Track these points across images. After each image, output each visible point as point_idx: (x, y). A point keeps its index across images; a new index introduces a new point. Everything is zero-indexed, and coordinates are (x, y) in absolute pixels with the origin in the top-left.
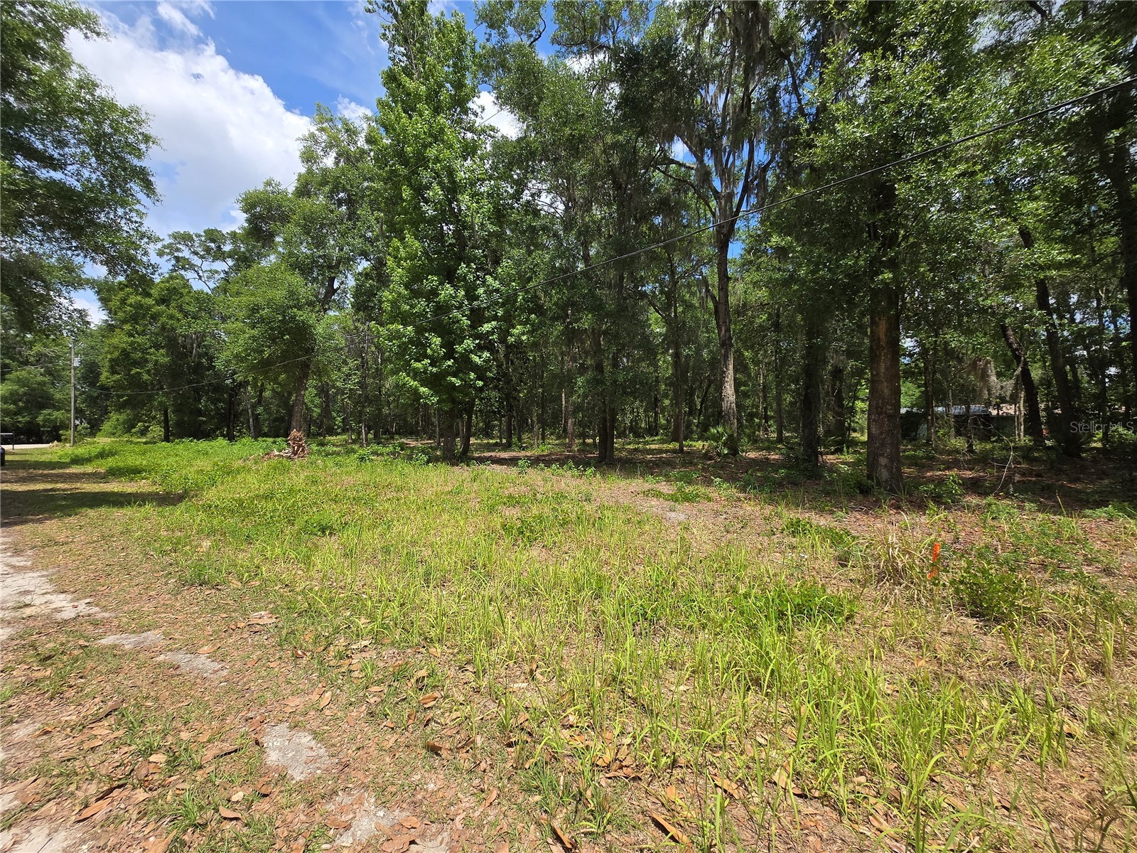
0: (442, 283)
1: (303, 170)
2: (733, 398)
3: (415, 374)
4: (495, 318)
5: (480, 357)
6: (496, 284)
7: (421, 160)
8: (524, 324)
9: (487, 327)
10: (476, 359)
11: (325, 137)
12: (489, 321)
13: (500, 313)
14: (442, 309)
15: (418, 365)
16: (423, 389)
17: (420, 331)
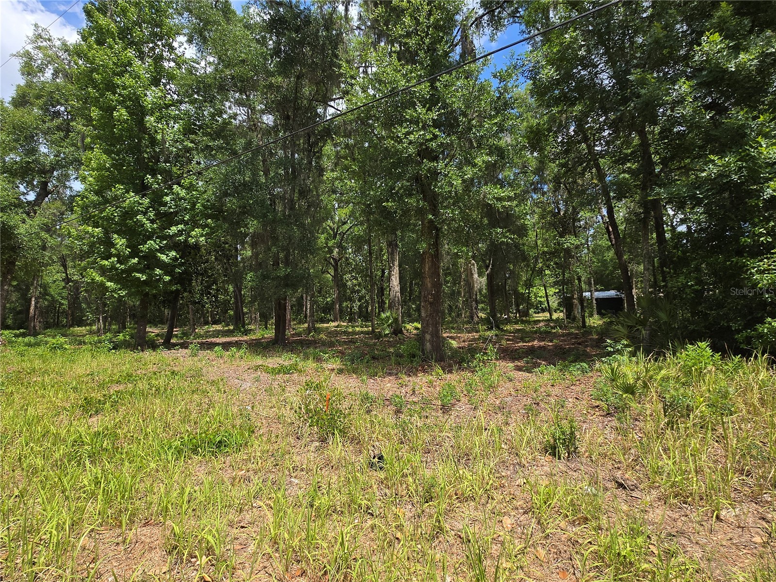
0: (127, 192)
1: (22, 83)
2: (398, 289)
3: (103, 271)
4: (182, 222)
5: (167, 255)
6: (183, 193)
7: (111, 87)
8: (203, 227)
9: (174, 229)
10: (163, 257)
11: (41, 55)
12: (176, 225)
13: (187, 218)
14: (130, 213)
15: (105, 262)
16: (109, 284)
17: (106, 232)
